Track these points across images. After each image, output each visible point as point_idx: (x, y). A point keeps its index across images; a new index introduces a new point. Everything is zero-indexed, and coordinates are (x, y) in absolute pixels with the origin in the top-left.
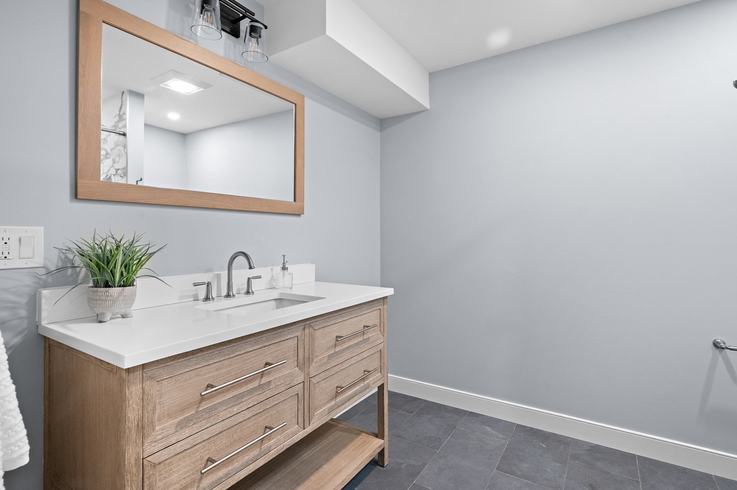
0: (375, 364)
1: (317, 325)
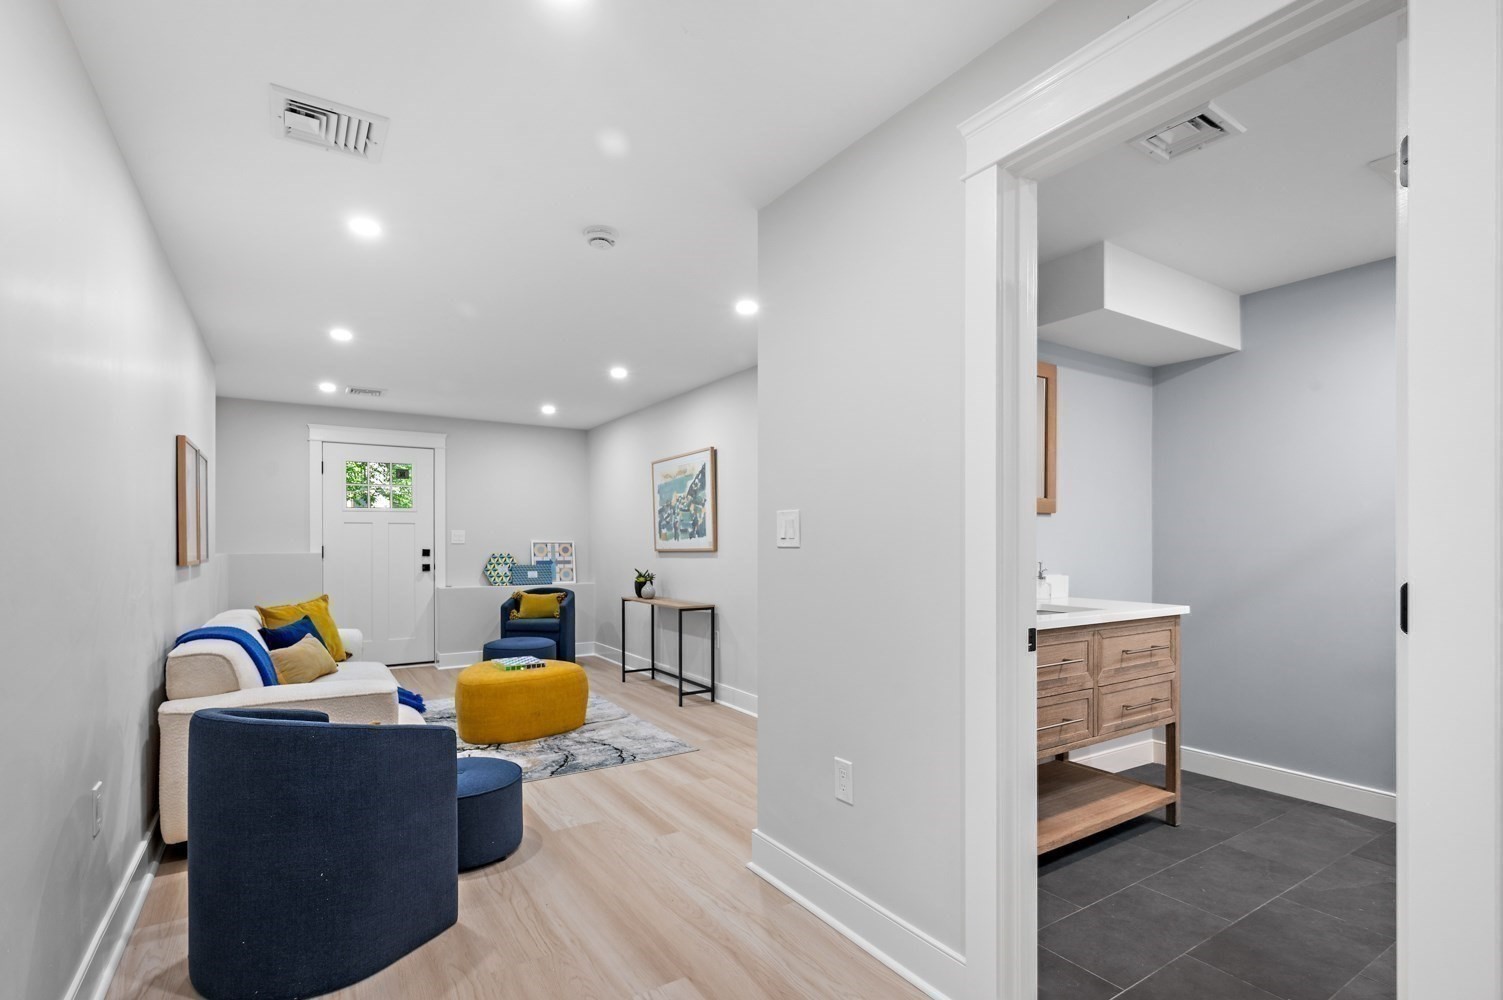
0: (1165, 694)
1: (1106, 633)
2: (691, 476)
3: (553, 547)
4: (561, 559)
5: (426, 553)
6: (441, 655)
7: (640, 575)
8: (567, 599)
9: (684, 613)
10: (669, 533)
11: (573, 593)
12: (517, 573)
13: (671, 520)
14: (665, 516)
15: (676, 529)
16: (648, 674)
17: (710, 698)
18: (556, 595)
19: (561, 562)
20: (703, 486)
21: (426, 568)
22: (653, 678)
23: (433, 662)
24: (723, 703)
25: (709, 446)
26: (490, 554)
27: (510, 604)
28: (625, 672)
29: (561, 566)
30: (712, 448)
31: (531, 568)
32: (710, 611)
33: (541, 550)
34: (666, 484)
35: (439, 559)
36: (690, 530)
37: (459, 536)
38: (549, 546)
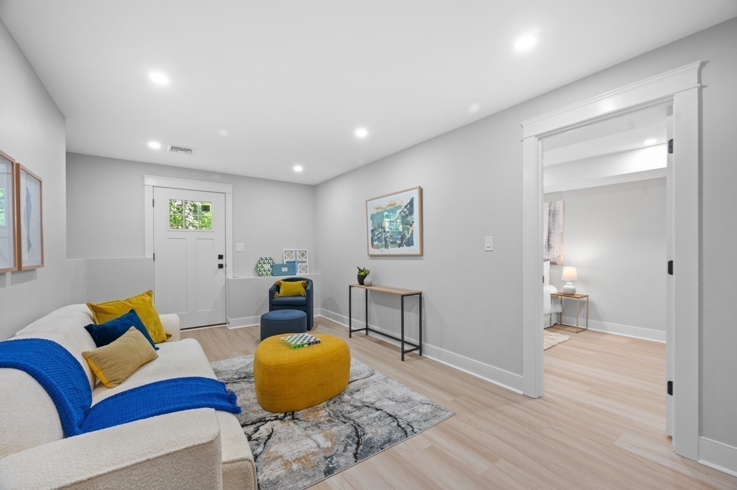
2: (400, 207)
3: (296, 253)
4: (300, 260)
5: (221, 257)
6: (230, 320)
7: (360, 271)
8: (307, 284)
9: (404, 297)
10: (379, 244)
11: (311, 281)
12: (275, 269)
13: (382, 236)
14: (377, 233)
15: (386, 242)
16: (364, 332)
17: (419, 354)
18: (302, 282)
19: (300, 262)
20: (411, 213)
21: (221, 266)
22: (367, 334)
23: (225, 324)
24: (429, 357)
25: (418, 185)
26: (259, 258)
27: (274, 289)
28: (351, 331)
29: (300, 264)
30: (420, 187)
31: (283, 266)
32: (419, 295)
33: (289, 255)
34: (377, 213)
35: (228, 261)
36: (399, 242)
37: (241, 246)
38: (293, 252)
